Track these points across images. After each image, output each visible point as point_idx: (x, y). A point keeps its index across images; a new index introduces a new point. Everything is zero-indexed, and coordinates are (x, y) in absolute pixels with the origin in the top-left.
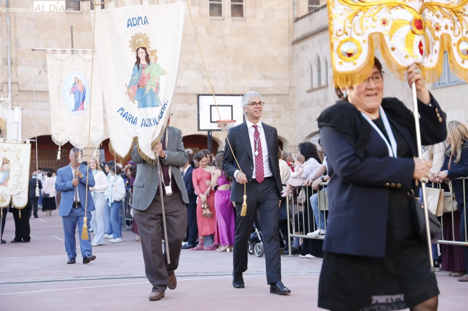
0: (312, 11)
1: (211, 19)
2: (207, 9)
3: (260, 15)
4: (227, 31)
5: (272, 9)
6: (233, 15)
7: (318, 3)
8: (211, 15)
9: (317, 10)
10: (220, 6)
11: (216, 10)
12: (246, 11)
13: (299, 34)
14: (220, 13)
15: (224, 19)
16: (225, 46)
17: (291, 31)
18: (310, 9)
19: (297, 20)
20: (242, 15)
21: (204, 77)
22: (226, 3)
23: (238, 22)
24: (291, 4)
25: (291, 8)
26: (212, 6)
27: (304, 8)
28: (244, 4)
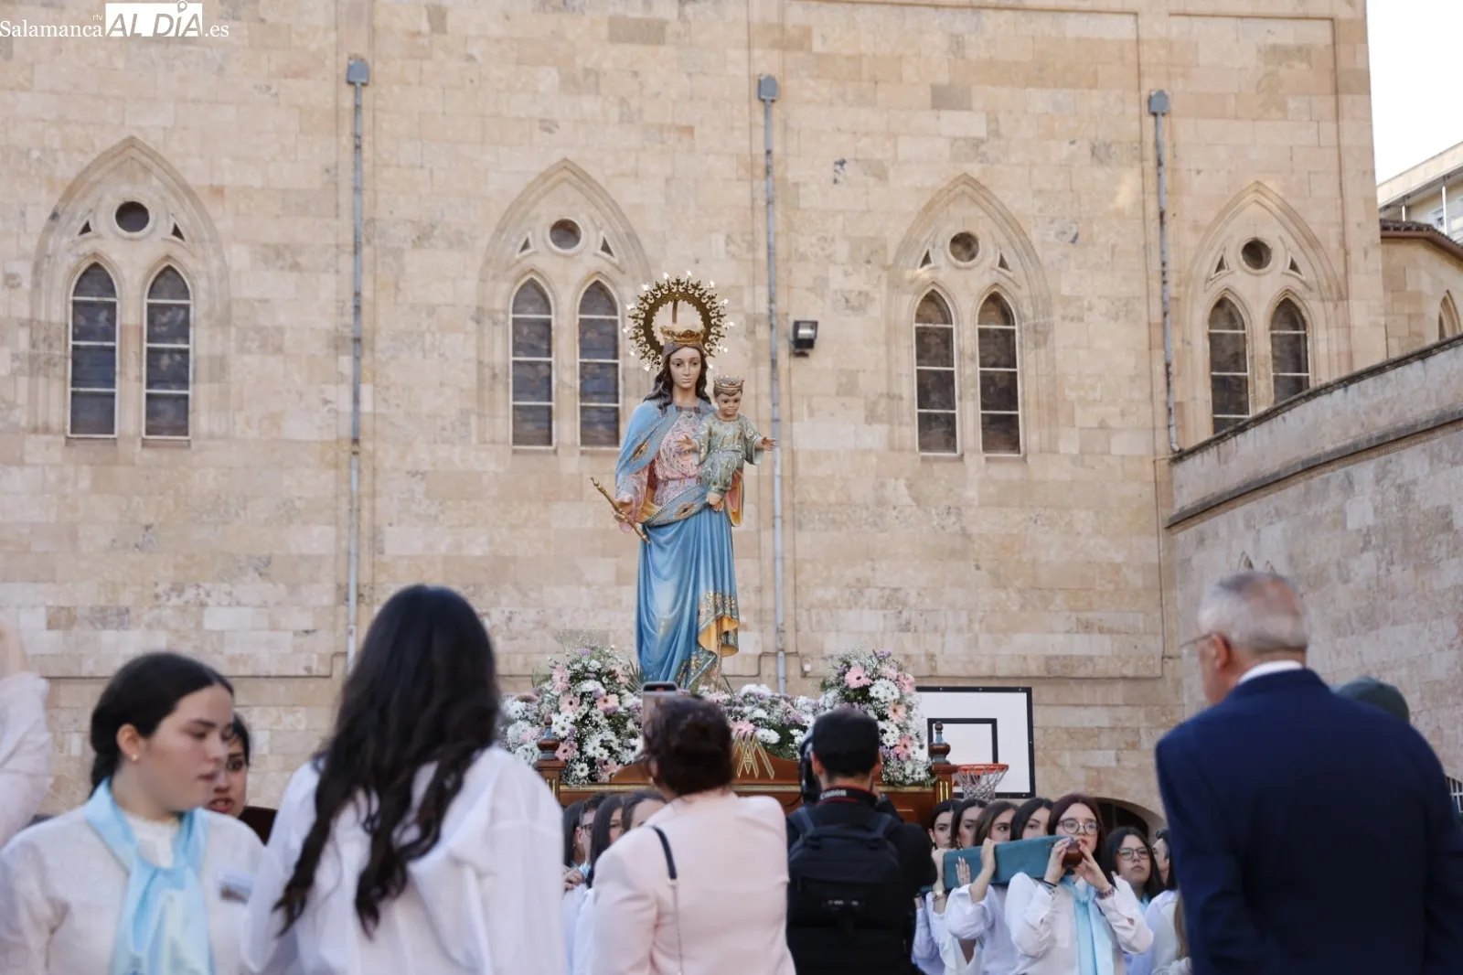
0: (1225, 431)
1: (924, 459)
2: (911, 432)
3: (1069, 444)
4: (971, 493)
5: (1103, 426)
6: (988, 445)
7: (1243, 408)
8: (924, 446)
9: (1242, 428)
10: (950, 421)
11: (938, 432)
12: (1029, 435)
13: (1186, 499)
14: (949, 441)
15: (961, 458)
16: (965, 534)
17: (1163, 489)
18: (1218, 425)
19: (1180, 456)
20: (1014, 444)
22: (969, 413)
23: (1004, 468)
24: (1162, 411)
25: (1161, 423)
26: (925, 422)
27: (1200, 424)
28: (1020, 412)
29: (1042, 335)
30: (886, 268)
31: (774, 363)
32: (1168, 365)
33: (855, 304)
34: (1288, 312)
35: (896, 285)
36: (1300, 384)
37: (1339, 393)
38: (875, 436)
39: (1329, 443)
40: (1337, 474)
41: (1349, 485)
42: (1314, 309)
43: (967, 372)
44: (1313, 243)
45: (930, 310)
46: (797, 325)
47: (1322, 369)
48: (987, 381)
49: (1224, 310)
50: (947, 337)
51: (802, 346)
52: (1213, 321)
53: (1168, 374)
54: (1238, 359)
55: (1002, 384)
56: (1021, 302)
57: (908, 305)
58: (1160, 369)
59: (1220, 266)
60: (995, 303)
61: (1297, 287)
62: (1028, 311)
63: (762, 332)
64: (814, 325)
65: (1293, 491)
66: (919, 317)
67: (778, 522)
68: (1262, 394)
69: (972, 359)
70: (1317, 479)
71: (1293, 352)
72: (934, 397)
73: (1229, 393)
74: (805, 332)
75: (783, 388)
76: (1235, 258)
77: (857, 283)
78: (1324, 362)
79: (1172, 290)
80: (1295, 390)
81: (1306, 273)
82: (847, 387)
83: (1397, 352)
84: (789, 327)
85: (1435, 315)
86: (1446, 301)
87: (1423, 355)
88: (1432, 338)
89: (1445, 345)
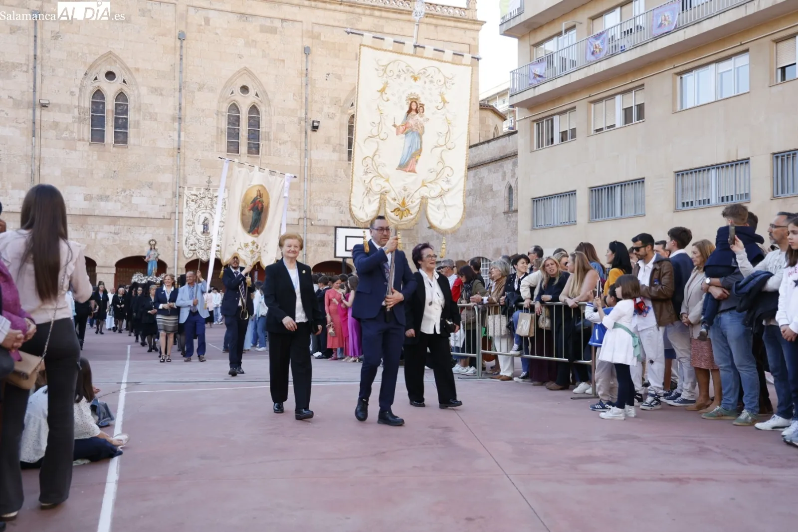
1: (349, 164)
2: (345, 156)
8: (349, 160)
30: (340, 106)
31: (306, 133)
33: (331, 117)
35: (343, 112)
38: (335, 156)
45: (353, 120)
46: (313, 122)
51: (315, 128)
57: (346, 118)
63: (303, 123)
64: (318, 122)
66: (350, 122)
67: (306, 180)
74: (316, 124)
75: (309, 140)
77: (332, 110)
82: (328, 141)
83: (482, 141)
84: (311, 123)
85: (492, 130)
86: (496, 128)
87: (488, 142)
88: (492, 137)
89: (494, 139)
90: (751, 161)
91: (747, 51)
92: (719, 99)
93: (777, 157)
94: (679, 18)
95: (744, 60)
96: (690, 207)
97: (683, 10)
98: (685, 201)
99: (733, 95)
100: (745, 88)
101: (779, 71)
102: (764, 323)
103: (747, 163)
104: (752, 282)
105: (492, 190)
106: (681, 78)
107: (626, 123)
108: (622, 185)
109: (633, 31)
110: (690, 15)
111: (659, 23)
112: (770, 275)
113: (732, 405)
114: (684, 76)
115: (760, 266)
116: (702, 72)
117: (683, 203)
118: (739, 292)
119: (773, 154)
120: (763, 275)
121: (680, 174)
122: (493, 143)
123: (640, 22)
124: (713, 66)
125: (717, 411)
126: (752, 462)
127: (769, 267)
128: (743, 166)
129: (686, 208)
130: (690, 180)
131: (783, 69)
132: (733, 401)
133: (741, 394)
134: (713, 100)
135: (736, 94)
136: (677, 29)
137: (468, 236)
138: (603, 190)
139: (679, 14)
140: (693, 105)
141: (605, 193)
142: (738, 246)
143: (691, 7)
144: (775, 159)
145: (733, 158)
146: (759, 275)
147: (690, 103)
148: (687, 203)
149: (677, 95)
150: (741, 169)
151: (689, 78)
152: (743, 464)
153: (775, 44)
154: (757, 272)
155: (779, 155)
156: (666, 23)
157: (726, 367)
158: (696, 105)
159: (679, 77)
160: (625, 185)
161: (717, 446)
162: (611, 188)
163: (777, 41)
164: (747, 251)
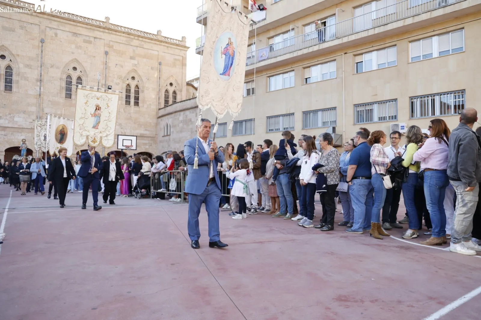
0: (166, 106)
1: (126, 106)
2: (124, 102)
3: (145, 106)
4: (132, 111)
5: (150, 104)
6: (135, 105)
7: (168, 104)
8: (126, 104)
9: (168, 106)
10: (130, 101)
11: (128, 103)
12: (140, 104)
13: (160, 115)
14: (129, 104)
15: (131, 106)
16: (131, 117)
17: (157, 113)
18: (165, 106)
19: (160, 109)
20: (138, 105)
21: (122, 128)
22: (132, 101)
23: (137, 108)
24: (158, 103)
25: (158, 104)
26: (126, 101)
27: (162, 105)
28: (139, 101)
29: (143, 92)
30: (122, 80)
32: (159, 97)
33: (117, 84)
34: (174, 92)
35: (123, 82)
36: (175, 101)
37: (180, 103)
38: (119, 102)
39: (178, 109)
40: (178, 113)
41: (180, 115)
42: (178, 92)
43: (132, 95)
44: (178, 84)
45: (128, 86)
46: (109, 86)
47: (178, 100)
48: (135, 97)
49: (167, 91)
50: (130, 90)
52: (165, 92)
53: (159, 99)
54: (168, 98)
55: (137, 97)
56: (140, 87)
57: (125, 86)
58: (158, 98)
59: (167, 85)
60: (137, 86)
61: (176, 89)
62: (141, 88)
63: (104, 86)
64: (111, 86)
65: (173, 115)
66: (126, 87)
68: (171, 102)
69: (133, 93)
70: (176, 114)
71: (175, 98)
72: (128, 98)
73: (166, 102)
74: (110, 87)
76: (169, 85)
77: (118, 81)
78: (178, 99)
79: (160, 88)
80: (175, 102)
81: (177, 88)
83: (187, 99)
84: (108, 86)
85: (192, 95)
86: (193, 94)
87: (190, 99)
88: (192, 98)
89: (192, 99)
90: (295, 114)
91: (293, 70)
92: (284, 88)
93: (304, 113)
94: (269, 55)
95: (292, 74)
96: (272, 131)
97: (270, 51)
98: (270, 129)
99: (288, 87)
100: (293, 85)
101: (305, 80)
102: (296, 178)
103: (293, 115)
104: (292, 162)
105: (191, 121)
106: (269, 79)
107: (248, 95)
108: (245, 121)
109: (251, 57)
110: (273, 54)
111: (261, 55)
112: (299, 159)
113: (284, 211)
114: (271, 78)
115: (296, 156)
116: (277, 77)
117: (270, 130)
118: (287, 166)
119: (303, 112)
120: (296, 159)
121: (269, 118)
122: (192, 100)
123: (254, 54)
124: (281, 75)
125: (278, 214)
126: (289, 233)
127: (299, 156)
128: (292, 116)
129: (270, 132)
130: (272, 120)
131: (306, 79)
132: (284, 209)
133: (287, 207)
134: (281, 89)
135: (290, 87)
136: (268, 59)
137: (180, 141)
138: (238, 123)
139: (269, 53)
140: (274, 90)
141: (239, 124)
142: (288, 147)
143: (273, 50)
144: (303, 114)
145: (288, 113)
146: (294, 159)
147: (273, 89)
148: (271, 130)
149: (268, 85)
150: (291, 117)
151: (272, 79)
152: (286, 234)
153: (303, 69)
154: (294, 158)
155: (305, 112)
156: (264, 56)
157: (282, 196)
158: (275, 90)
159: (268, 78)
160: (247, 121)
161: (277, 228)
162: (241, 122)
163: (304, 68)
164: (291, 149)
